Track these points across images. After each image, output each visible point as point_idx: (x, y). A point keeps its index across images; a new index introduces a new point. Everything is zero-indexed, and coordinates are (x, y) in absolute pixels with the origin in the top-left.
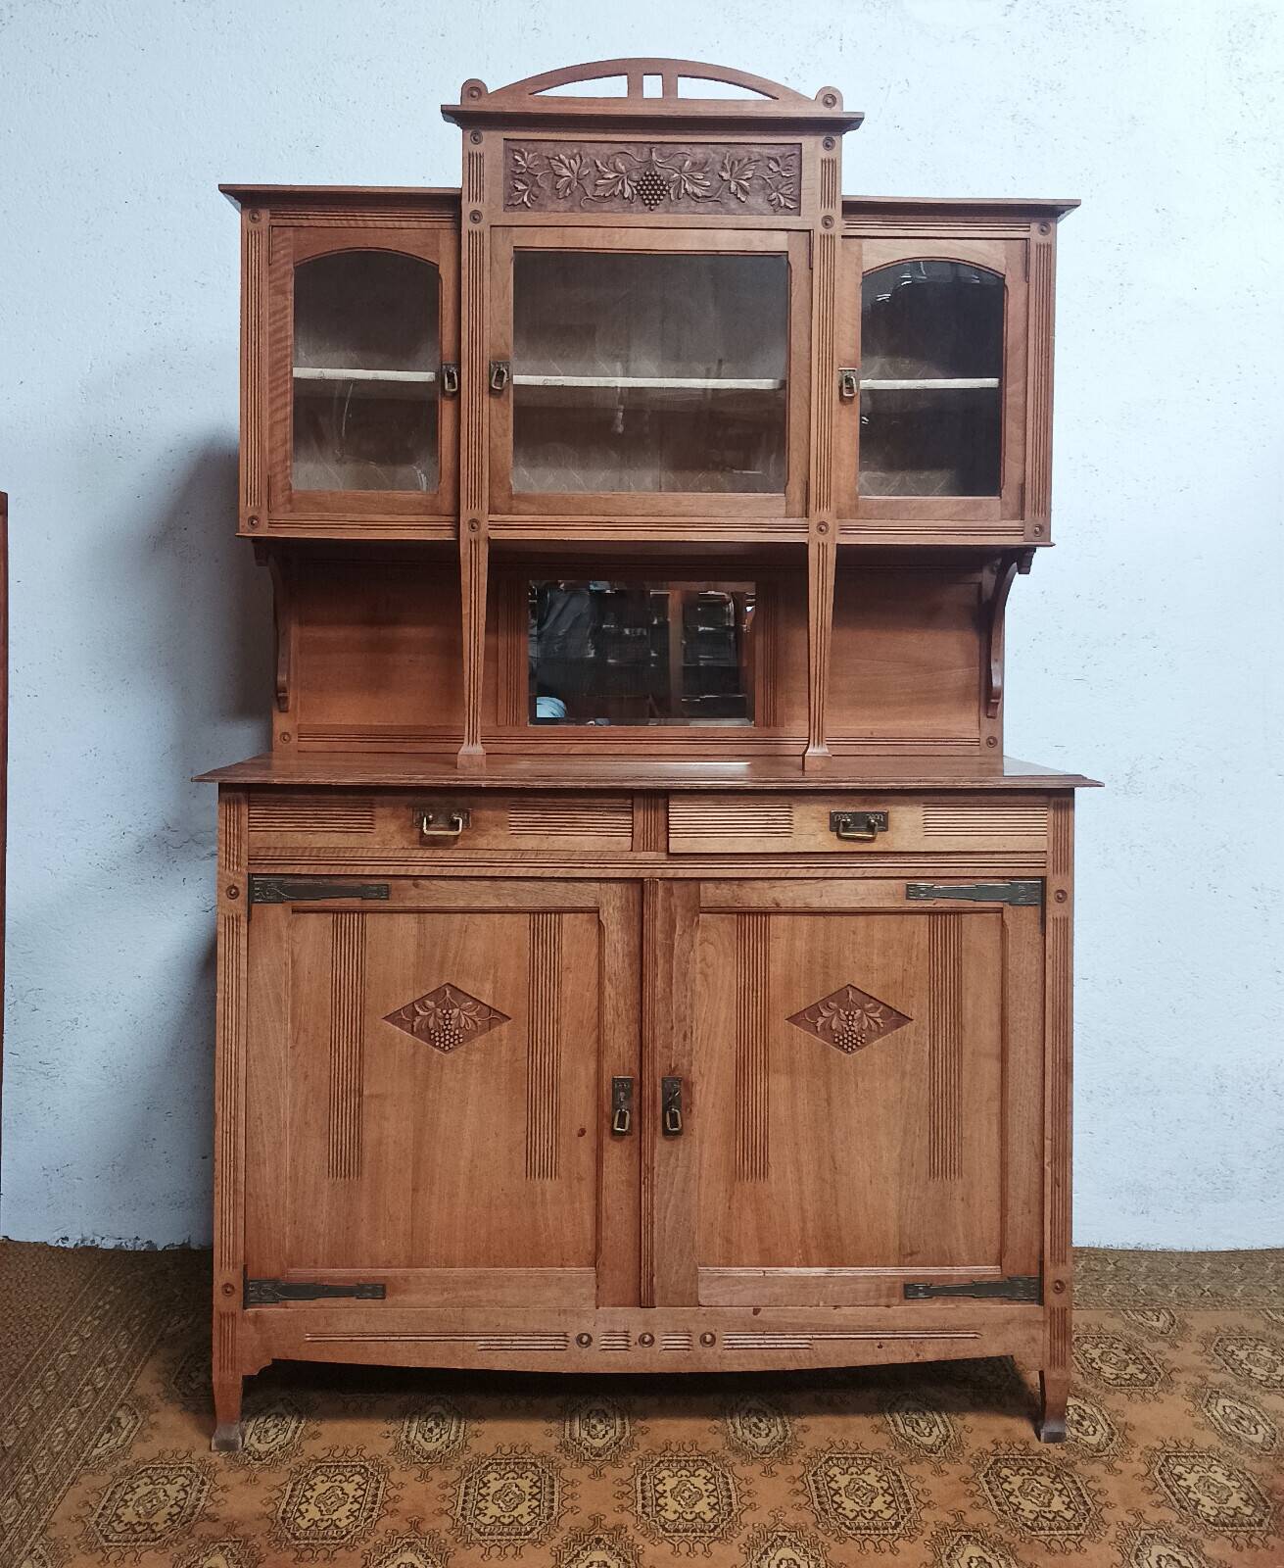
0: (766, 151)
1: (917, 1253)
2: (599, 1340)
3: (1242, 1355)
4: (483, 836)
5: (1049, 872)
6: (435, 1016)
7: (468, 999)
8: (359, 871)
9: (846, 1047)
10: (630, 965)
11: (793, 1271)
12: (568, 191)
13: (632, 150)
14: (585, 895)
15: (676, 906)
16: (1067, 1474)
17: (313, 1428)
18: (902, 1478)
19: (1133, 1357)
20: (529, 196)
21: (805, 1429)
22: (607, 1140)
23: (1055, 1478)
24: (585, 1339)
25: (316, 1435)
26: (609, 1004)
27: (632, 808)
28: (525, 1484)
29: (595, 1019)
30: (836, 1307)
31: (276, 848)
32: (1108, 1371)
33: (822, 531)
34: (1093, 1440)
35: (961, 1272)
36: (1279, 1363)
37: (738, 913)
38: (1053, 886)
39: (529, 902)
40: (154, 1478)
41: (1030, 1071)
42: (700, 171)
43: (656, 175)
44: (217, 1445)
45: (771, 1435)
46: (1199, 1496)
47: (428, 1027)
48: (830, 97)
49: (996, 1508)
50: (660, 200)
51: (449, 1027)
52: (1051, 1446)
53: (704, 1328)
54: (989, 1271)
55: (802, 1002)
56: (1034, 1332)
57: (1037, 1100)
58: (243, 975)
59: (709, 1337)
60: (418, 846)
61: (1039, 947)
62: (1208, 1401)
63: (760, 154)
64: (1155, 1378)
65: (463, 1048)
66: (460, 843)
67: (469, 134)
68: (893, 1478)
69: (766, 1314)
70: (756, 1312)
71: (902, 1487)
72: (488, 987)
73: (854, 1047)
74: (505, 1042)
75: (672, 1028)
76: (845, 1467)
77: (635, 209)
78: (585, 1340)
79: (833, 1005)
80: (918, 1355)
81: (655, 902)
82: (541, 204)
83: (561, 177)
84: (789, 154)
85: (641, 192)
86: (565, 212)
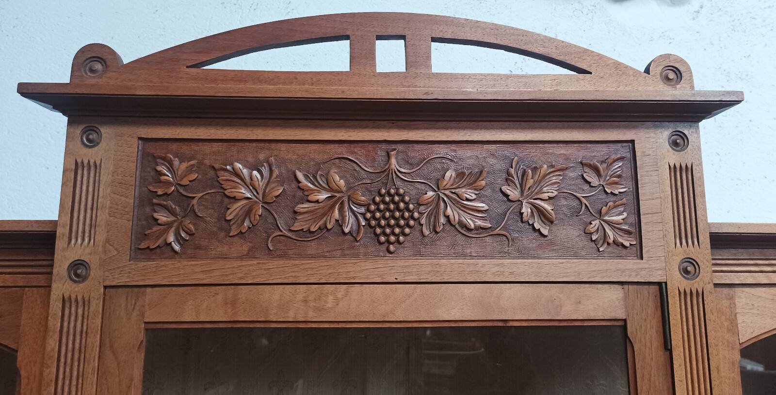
0: (579, 153)
12: (247, 223)
13: (358, 156)
20: (176, 233)
42: (471, 185)
43: (398, 194)
48: (671, 70)
50: (405, 235)
63: (567, 159)
67: (78, 131)
77: (362, 250)
82: (199, 247)
83: (235, 199)
84: (614, 157)
85: (373, 223)
86: (241, 258)
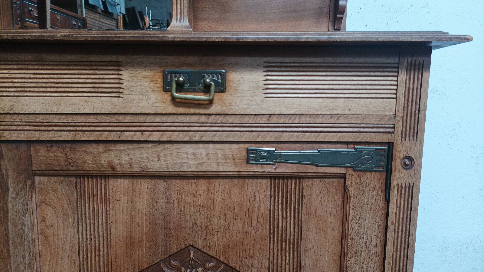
5: (397, 138)
15: (7, 170)
37: (76, 176)
38: (400, 153)
61: (382, 214)
79: (175, 263)
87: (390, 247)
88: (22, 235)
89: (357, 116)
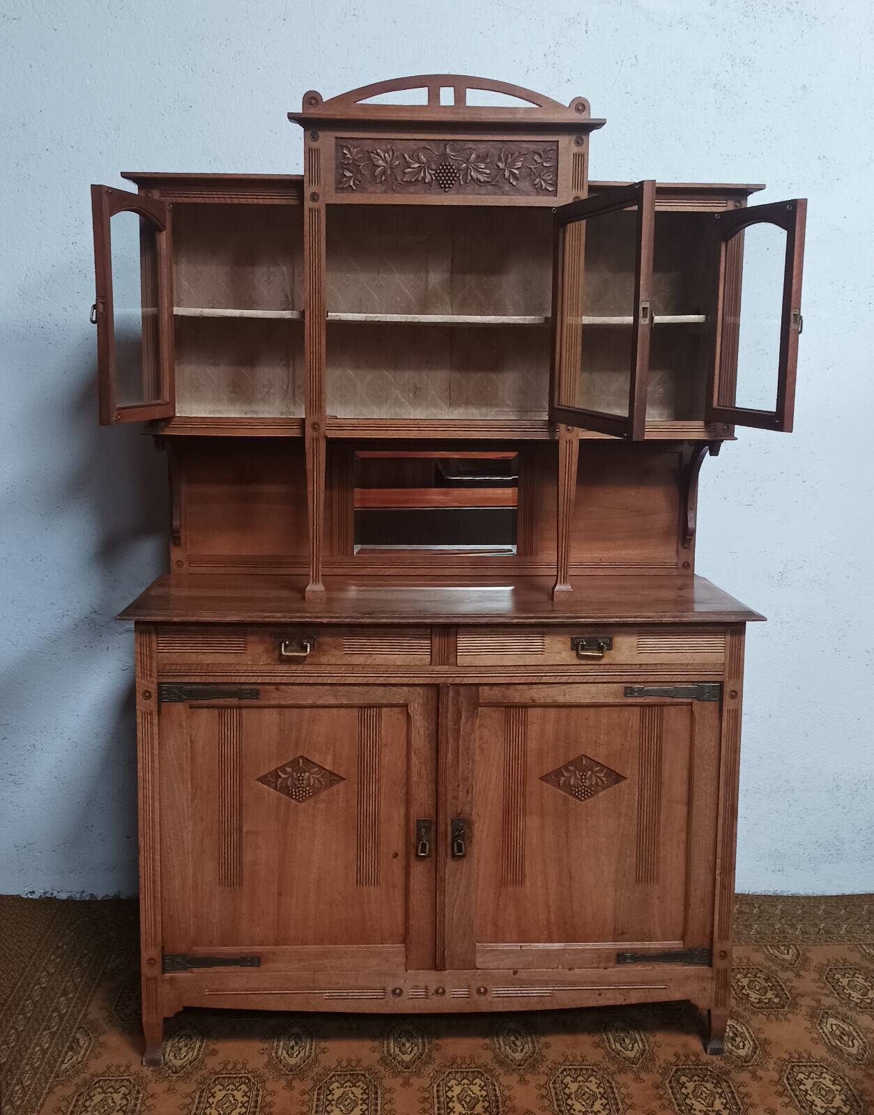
0: (533, 147)
1: (626, 933)
2: (409, 992)
3: (845, 981)
4: (324, 655)
5: (726, 678)
6: (292, 778)
7: (315, 766)
8: (237, 680)
9: (580, 796)
10: (429, 743)
11: (541, 946)
12: (383, 178)
13: (431, 146)
14: (399, 696)
15: (462, 702)
16: (725, 1080)
17: (212, 1046)
18: (614, 1085)
19: (771, 985)
20: (354, 181)
21: (547, 1046)
22: (413, 860)
23: (716, 1084)
24: (398, 991)
25: (214, 1053)
26: (415, 770)
27: (431, 635)
28: (358, 1091)
29: (405, 780)
30: (570, 969)
31: (177, 664)
32: (754, 996)
33: (569, 430)
34: (742, 1052)
35: (656, 945)
36: (869, 988)
37: (506, 707)
38: (728, 688)
39: (357, 700)
40: (105, 1088)
41: (708, 813)
42: (482, 161)
43: (450, 165)
44: (147, 1062)
45: (525, 1050)
46: (814, 1097)
47: (287, 786)
48: (581, 105)
49: (677, 1108)
50: (452, 184)
51: (302, 785)
52: (714, 1058)
53: (479, 984)
54: (676, 944)
55: (549, 767)
56: (705, 985)
57: (712, 832)
58: (156, 752)
59: (482, 990)
60: (278, 663)
61: (718, 729)
62: (821, 1020)
63: (527, 149)
64: (786, 1002)
65: (312, 800)
66: (308, 661)
67: (309, 133)
68: (608, 1085)
69: (522, 974)
70: (515, 973)
71: (613, 1093)
72: (330, 758)
73: (586, 797)
74: (341, 795)
75: (459, 786)
76: (575, 1076)
77: (433, 191)
78: (397, 993)
79: (571, 768)
80: (625, 1000)
81: (447, 701)
82: (363, 188)
83: (378, 167)
84: (549, 149)
85: (439, 178)
86: (381, 193)
87: (723, 752)
88: (468, 749)
89: (699, 664)
